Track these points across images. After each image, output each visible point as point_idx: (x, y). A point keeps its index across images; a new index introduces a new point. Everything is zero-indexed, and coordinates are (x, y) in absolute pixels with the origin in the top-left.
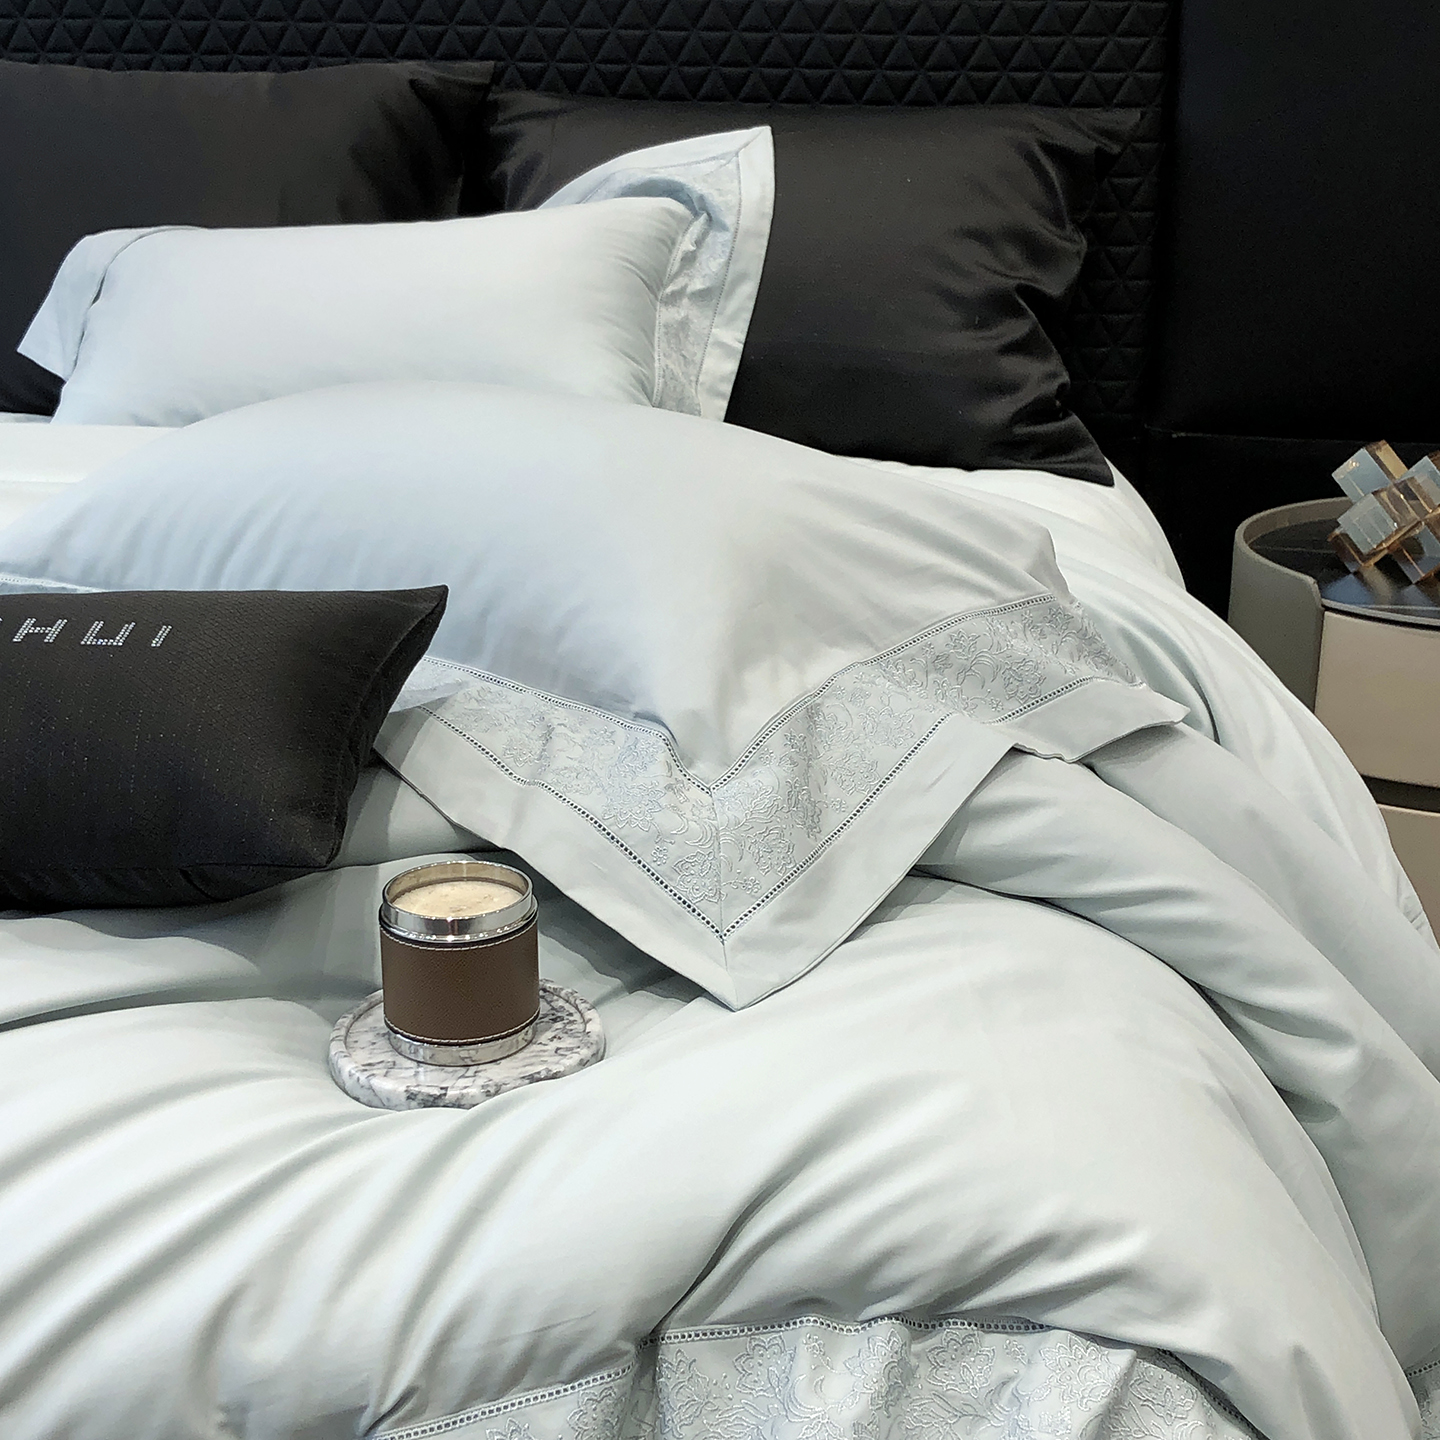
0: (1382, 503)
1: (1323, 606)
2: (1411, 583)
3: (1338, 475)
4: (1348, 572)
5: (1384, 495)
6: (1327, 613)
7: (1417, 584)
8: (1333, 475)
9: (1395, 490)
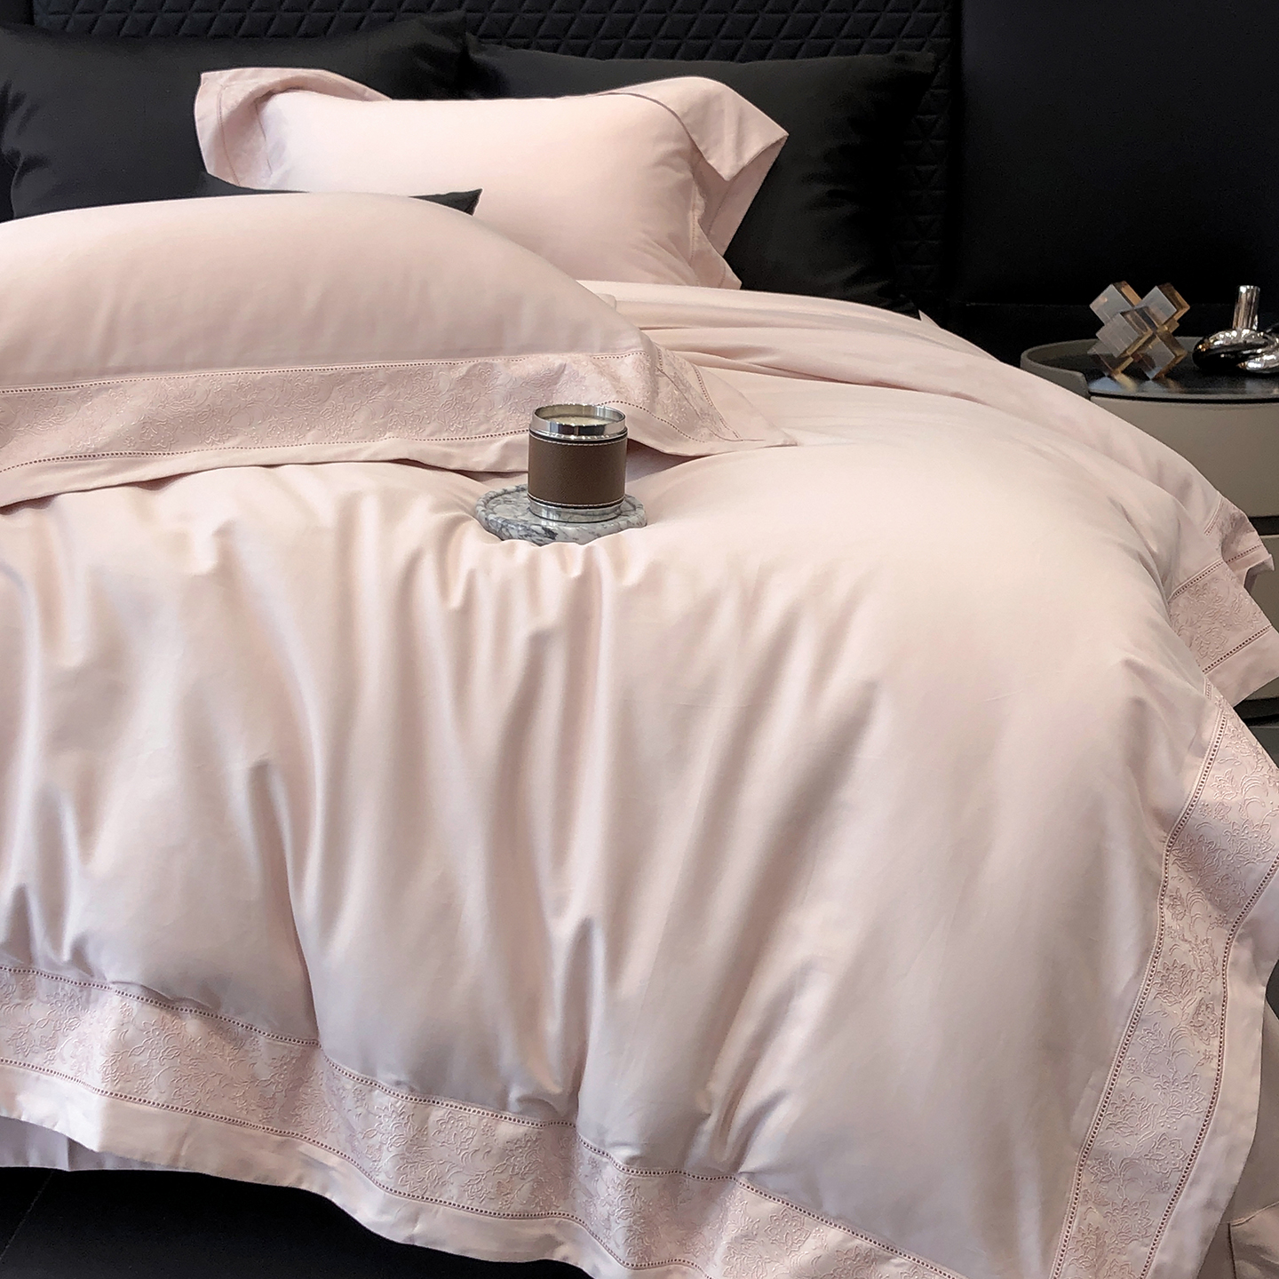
0: (1128, 320)
1: (1089, 392)
2: (1148, 379)
3: (1094, 306)
4: (1104, 376)
5: (1128, 316)
6: (1093, 397)
7: (1155, 379)
8: (1091, 306)
9: (1135, 313)
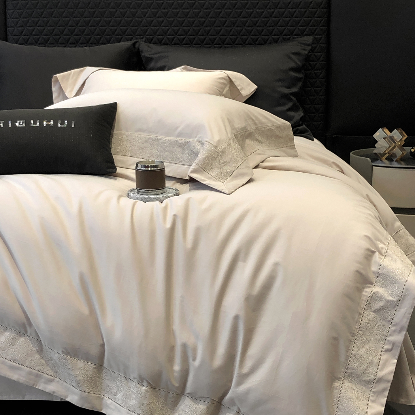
1: (372, 165)
2: (393, 161)
3: (375, 136)
5: (386, 139)
6: (374, 167)
7: (396, 161)
